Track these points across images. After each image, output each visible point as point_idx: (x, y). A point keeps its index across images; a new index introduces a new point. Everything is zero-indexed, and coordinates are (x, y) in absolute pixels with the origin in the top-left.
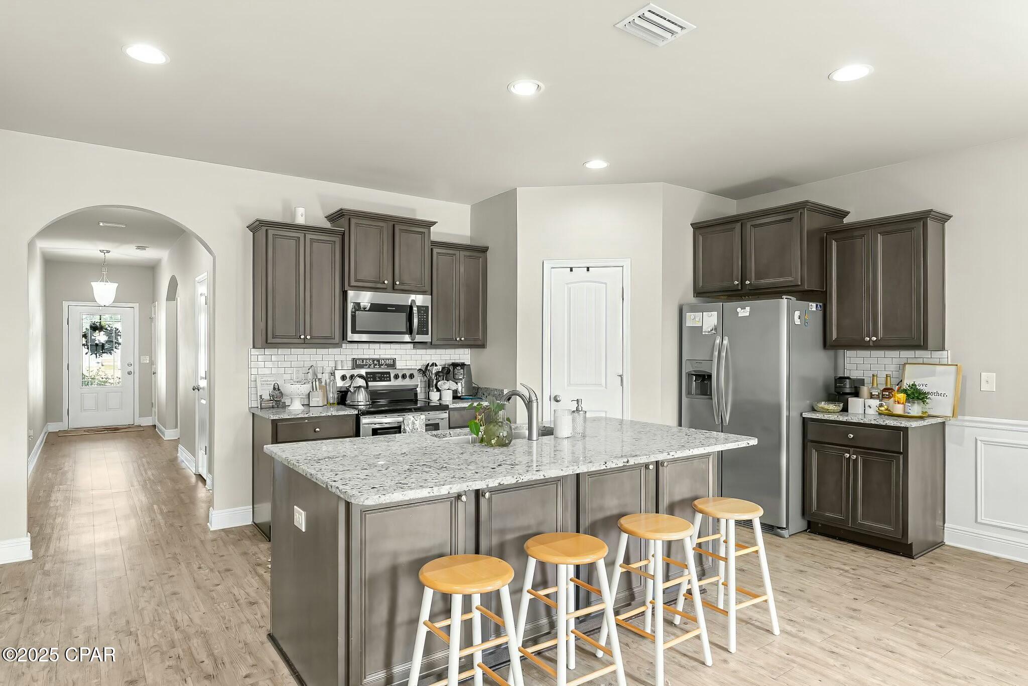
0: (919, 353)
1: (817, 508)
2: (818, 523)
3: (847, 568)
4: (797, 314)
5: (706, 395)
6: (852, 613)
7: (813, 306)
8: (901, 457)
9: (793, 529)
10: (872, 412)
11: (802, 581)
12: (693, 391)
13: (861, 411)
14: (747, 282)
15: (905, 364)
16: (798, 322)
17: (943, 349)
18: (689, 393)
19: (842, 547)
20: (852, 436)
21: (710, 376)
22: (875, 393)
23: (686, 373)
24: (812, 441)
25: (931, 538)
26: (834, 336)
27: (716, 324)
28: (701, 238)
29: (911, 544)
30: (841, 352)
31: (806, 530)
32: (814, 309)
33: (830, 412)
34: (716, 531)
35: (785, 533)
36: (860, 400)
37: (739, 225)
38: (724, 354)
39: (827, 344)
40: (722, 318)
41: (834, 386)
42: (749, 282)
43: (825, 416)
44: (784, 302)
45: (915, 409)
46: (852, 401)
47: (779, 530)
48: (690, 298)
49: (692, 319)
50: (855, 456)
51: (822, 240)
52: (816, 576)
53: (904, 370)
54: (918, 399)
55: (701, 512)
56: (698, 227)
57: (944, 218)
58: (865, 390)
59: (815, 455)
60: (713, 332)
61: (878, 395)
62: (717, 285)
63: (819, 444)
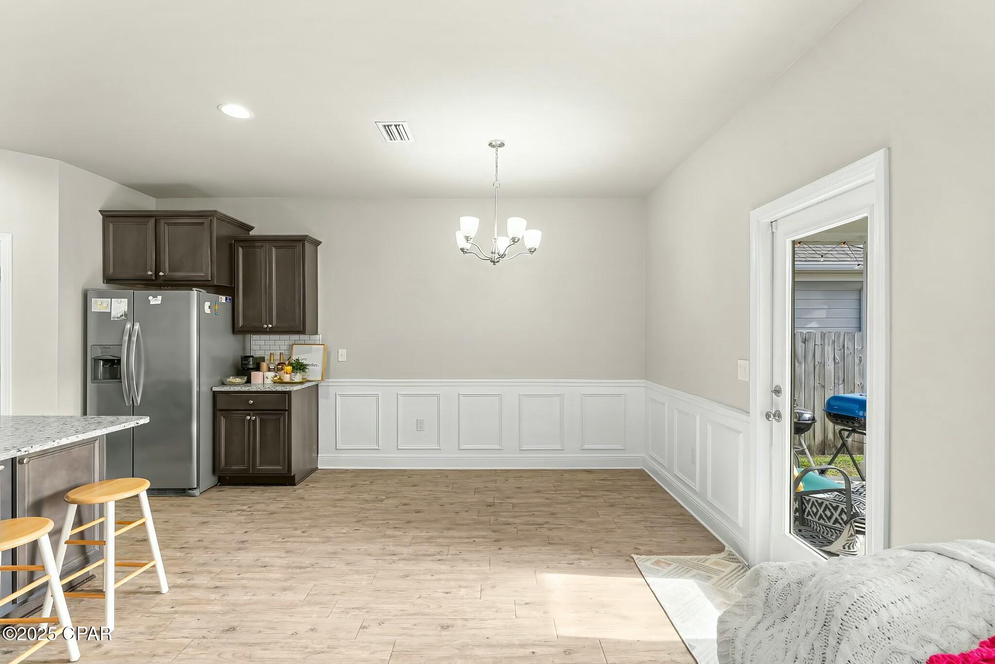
0: (302, 337)
1: (225, 464)
2: (226, 477)
3: (245, 508)
4: (207, 304)
5: (116, 379)
6: (241, 546)
7: (223, 299)
8: (287, 413)
9: (203, 487)
10: (269, 381)
11: (203, 532)
12: (100, 375)
13: (261, 381)
14: (161, 274)
15: (293, 344)
16: (207, 311)
17: (316, 333)
18: (95, 378)
19: (244, 491)
20: (252, 402)
21: (119, 361)
22: (272, 367)
23: (92, 359)
24: (221, 410)
25: (308, 467)
26: (241, 324)
27: (126, 310)
28: (111, 226)
29: (294, 475)
30: (248, 336)
31: (216, 485)
32: (224, 301)
33: (236, 384)
34: (102, 515)
35: (196, 492)
36: (260, 374)
37: (153, 220)
38: (134, 339)
39: (235, 330)
40: (132, 305)
41: (240, 363)
42: (163, 274)
43: (231, 388)
44: (194, 293)
45: (298, 377)
46: (254, 374)
47: (190, 491)
48: (99, 283)
49: (98, 305)
50: (254, 417)
51: (231, 245)
52: (217, 523)
53: (292, 349)
54: (300, 369)
55: (74, 502)
56: (108, 216)
57: (317, 243)
58: (264, 365)
59: (223, 421)
60: (123, 317)
61: (274, 369)
62: (129, 274)
63: (226, 411)
